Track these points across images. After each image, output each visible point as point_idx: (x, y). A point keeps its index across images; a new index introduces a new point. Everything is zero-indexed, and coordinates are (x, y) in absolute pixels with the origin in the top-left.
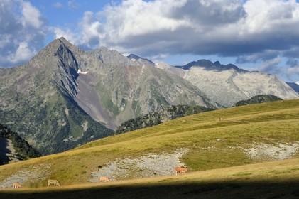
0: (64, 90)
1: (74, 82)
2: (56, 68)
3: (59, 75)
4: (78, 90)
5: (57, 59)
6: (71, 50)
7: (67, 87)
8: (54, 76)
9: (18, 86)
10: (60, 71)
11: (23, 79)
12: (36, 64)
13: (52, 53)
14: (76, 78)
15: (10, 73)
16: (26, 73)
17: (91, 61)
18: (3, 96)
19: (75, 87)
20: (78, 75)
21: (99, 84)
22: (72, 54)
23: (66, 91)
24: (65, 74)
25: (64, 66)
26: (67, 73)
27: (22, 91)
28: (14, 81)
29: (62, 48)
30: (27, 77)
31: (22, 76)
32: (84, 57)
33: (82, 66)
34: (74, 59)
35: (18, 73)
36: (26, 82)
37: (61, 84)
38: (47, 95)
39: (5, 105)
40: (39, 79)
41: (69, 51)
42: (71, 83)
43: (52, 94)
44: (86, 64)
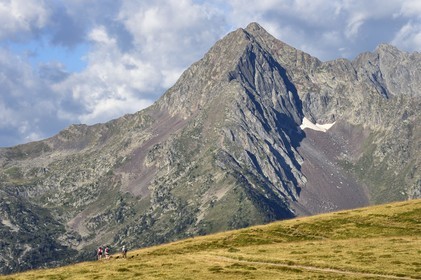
0: (256, 180)
1: (291, 155)
2: (233, 116)
3: (242, 135)
4: (302, 181)
5: (235, 90)
6: (281, 61)
7: (269, 172)
8: (227, 142)
9: (125, 176)
10: (245, 126)
11: (139, 154)
12: (179, 110)
13: (223, 74)
14: (296, 145)
15: (104, 139)
16: (148, 136)
17: (341, 89)
18: (81, 208)
19: (294, 170)
20: (303, 135)
21: (368, 159)
22: (282, 72)
23: (266, 183)
24: (262, 134)
25: (258, 108)
26: (267, 128)
27: (136, 191)
28: (112, 161)
29: (252, 57)
30: (151, 149)
31: (135, 145)
32: (321, 78)
33: (316, 106)
34: (291, 87)
35: (125, 138)
36: (147, 163)
37: (249, 164)
38: (206, 197)
39: (84, 234)
40: (184, 150)
41: (273, 64)
42: (280, 159)
43: (220, 195)
44: (326, 100)
